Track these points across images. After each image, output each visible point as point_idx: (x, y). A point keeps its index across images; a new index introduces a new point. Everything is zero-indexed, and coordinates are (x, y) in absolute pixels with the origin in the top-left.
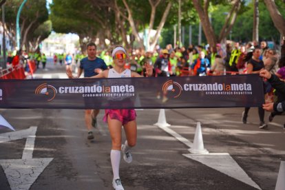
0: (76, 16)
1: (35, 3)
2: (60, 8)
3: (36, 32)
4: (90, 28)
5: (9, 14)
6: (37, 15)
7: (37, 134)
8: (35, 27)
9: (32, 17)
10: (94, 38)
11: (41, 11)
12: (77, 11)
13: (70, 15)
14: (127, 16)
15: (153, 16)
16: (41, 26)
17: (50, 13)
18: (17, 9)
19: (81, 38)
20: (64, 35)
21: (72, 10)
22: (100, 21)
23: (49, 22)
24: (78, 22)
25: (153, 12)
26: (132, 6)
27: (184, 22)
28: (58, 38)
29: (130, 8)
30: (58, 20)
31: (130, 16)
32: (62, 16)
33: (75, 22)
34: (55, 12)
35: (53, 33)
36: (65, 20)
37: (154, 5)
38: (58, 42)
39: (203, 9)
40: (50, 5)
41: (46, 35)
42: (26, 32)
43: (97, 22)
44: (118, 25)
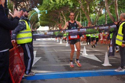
0: (48, 20)
2: (42, 18)
4: (52, 24)
7: (36, 52)
8: (35, 24)
9: (34, 21)
10: (54, 28)
11: (36, 19)
12: (48, 19)
13: (46, 20)
14: (64, 19)
16: (36, 24)
17: (39, 20)
19: (50, 28)
20: (44, 27)
21: (46, 18)
22: (55, 22)
23: (39, 23)
24: (49, 22)
26: (66, 16)
27: (82, 21)
30: (42, 22)
31: (65, 19)
32: (43, 20)
33: (47, 22)
34: (41, 20)
35: (40, 26)
36: (44, 22)
39: (88, 15)
40: (39, 17)
41: (38, 27)
42: (32, 26)
43: (54, 22)
44: (61, 22)
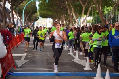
0: (50, 11)
1: (31, 6)
2: (42, 7)
3: (32, 18)
4: (57, 16)
5: (19, 11)
6: (32, 11)
9: (30, 11)
11: (33, 9)
13: (47, 10)
15: (83, 11)
16: (34, 15)
17: (38, 9)
18: (23, 8)
23: (38, 13)
24: (52, 13)
25: (84, 9)
28: (43, 20)
29: (73, 7)
30: (43, 12)
31: (73, 11)
32: (44, 10)
33: (50, 13)
35: (40, 18)
36: (45, 12)
37: (84, 6)
38: (43, 22)
41: (37, 19)
42: (27, 18)
